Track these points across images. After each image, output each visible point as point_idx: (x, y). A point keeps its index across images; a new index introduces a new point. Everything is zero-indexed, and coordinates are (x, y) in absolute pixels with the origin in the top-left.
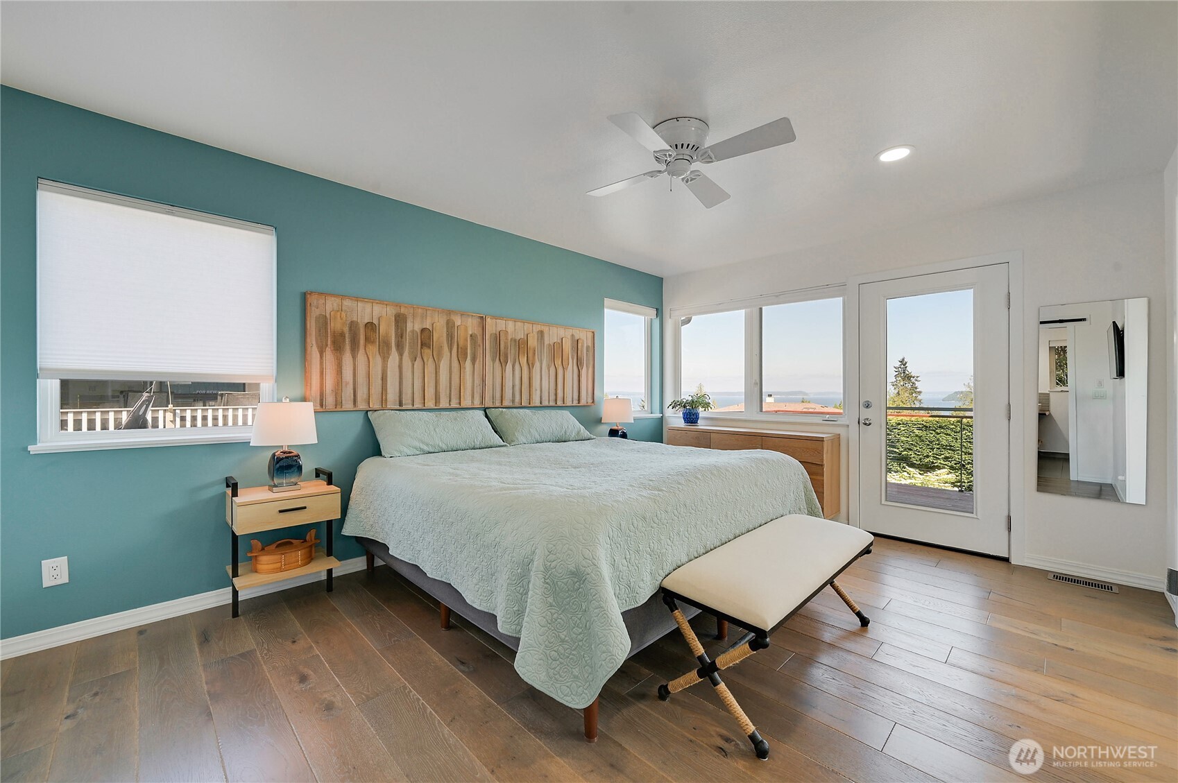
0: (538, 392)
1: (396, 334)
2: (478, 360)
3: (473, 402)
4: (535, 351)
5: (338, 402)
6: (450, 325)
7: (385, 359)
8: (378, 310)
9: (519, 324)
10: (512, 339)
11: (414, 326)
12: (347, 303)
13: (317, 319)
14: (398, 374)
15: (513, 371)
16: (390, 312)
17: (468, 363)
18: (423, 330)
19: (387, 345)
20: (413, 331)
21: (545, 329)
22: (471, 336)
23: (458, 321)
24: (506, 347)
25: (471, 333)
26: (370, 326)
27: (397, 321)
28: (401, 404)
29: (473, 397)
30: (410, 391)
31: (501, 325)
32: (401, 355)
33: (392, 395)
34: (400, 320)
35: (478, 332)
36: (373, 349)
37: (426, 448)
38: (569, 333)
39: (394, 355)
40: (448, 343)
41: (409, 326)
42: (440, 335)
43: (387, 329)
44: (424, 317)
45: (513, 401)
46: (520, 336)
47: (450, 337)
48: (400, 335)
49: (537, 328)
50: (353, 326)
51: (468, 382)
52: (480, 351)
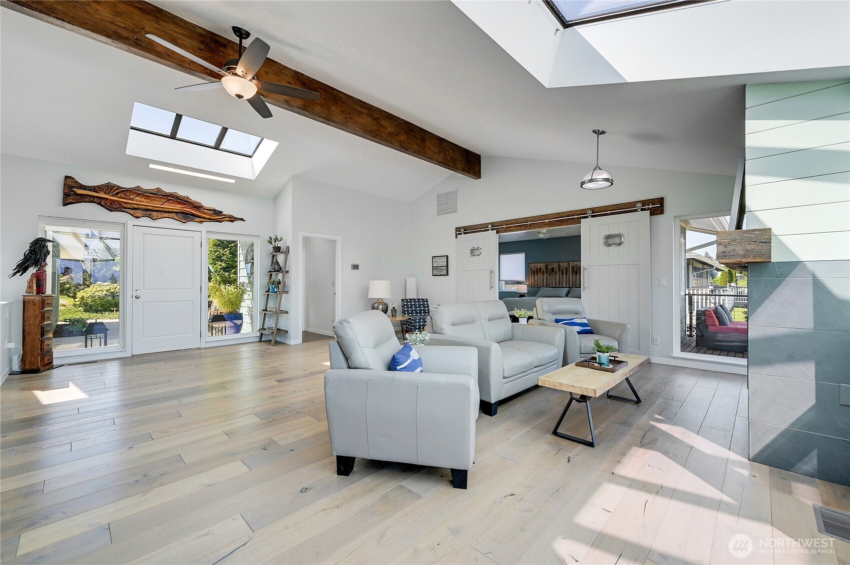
2: (567, 274)
3: (566, 286)
6: (559, 266)
7: (543, 275)
8: (542, 265)
11: (550, 267)
12: (536, 264)
14: (546, 278)
16: (544, 265)
17: (564, 275)
18: (552, 268)
19: (543, 272)
23: (561, 264)
25: (565, 267)
26: (540, 269)
28: (547, 286)
29: (566, 284)
30: (549, 283)
31: (575, 263)
32: (547, 274)
33: (545, 284)
34: (547, 266)
35: (567, 266)
36: (541, 273)
39: (545, 275)
40: (559, 270)
42: (556, 268)
43: (544, 269)
44: (552, 265)
47: (559, 268)
48: (547, 270)
50: (537, 269)
51: (565, 280)
52: (568, 271)
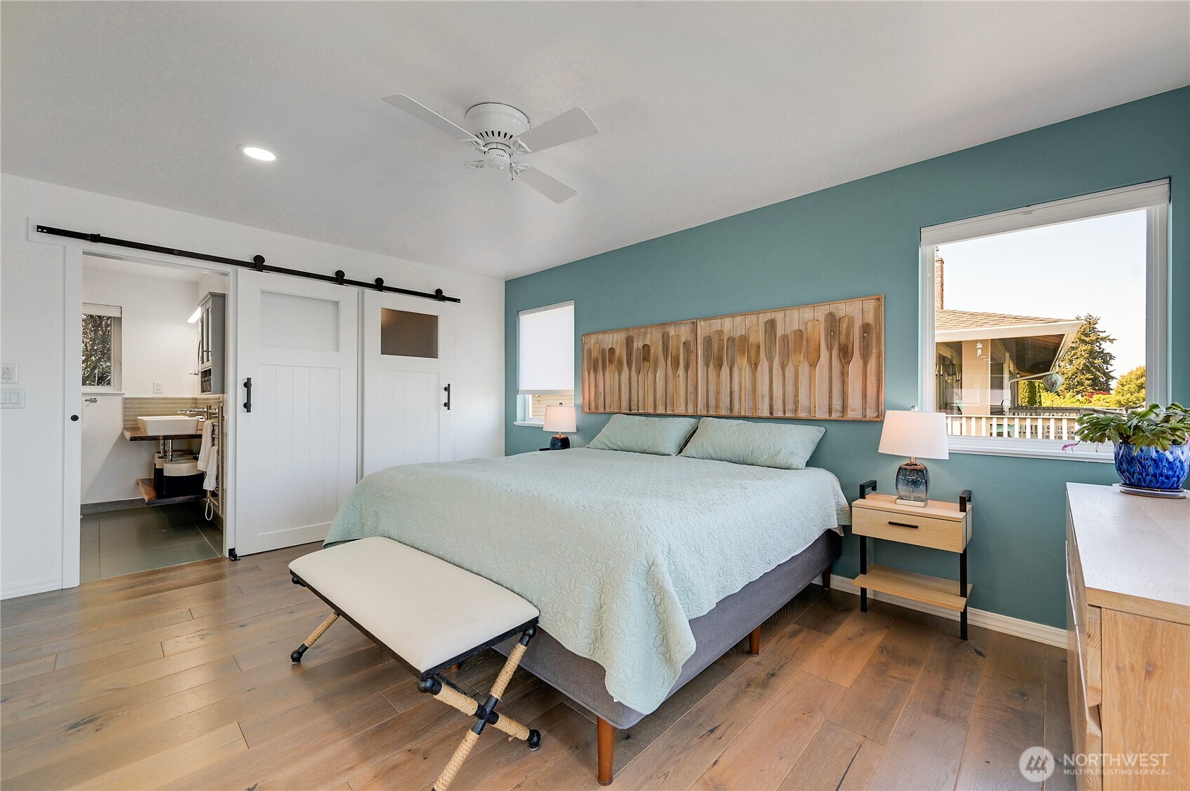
0: (767, 400)
1: (627, 354)
2: (691, 367)
3: (686, 410)
4: (759, 347)
5: (597, 407)
6: (665, 337)
7: (620, 374)
8: (616, 336)
9: (739, 319)
10: (728, 339)
11: (638, 345)
12: (601, 336)
13: (587, 351)
14: (628, 385)
15: (731, 375)
16: (622, 336)
17: (681, 371)
18: (645, 346)
19: (620, 362)
20: (637, 349)
21: (779, 316)
22: (684, 343)
23: (672, 331)
24: (721, 349)
25: (684, 341)
26: (612, 351)
27: (627, 343)
28: (630, 410)
29: (686, 405)
30: (636, 399)
31: (716, 324)
32: (630, 370)
33: (625, 404)
34: (629, 341)
35: (690, 338)
36: (615, 367)
37: (611, 446)
38: (821, 312)
39: (626, 370)
40: (664, 354)
41: (635, 345)
42: (657, 349)
43: (621, 351)
44: (645, 335)
45: (731, 410)
46: (740, 332)
47: (666, 347)
48: (629, 355)
49: (764, 318)
50: (603, 352)
51: (682, 389)
52: (693, 357)
